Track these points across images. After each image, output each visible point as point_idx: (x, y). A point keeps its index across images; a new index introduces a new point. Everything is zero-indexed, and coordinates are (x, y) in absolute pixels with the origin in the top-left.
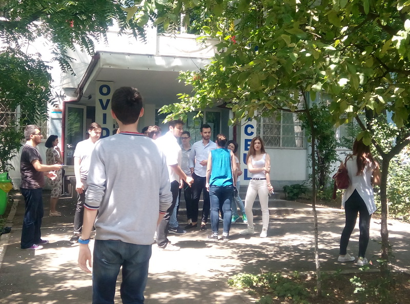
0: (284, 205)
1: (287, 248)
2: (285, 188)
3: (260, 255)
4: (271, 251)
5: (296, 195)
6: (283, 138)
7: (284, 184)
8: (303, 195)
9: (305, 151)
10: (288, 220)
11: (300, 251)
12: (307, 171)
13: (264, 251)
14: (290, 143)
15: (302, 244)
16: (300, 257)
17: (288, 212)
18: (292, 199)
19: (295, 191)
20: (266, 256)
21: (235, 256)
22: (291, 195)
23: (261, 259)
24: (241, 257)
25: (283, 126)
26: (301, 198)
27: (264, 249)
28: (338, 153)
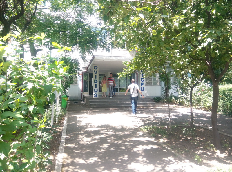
0: (155, 104)
1: (157, 118)
2: (154, 98)
3: (149, 120)
4: (152, 119)
5: (158, 100)
6: (153, 82)
7: (154, 97)
8: (160, 101)
9: (160, 86)
10: (156, 109)
11: (162, 119)
12: (161, 93)
13: (150, 119)
14: (155, 84)
15: (162, 117)
16: (162, 121)
17: (156, 106)
18: (156, 102)
19: (158, 99)
20: (150, 121)
21: (141, 121)
22: (156, 101)
23: (149, 122)
24: (143, 121)
25: (153, 78)
26: (160, 102)
27: (149, 118)
28: (172, 87)
